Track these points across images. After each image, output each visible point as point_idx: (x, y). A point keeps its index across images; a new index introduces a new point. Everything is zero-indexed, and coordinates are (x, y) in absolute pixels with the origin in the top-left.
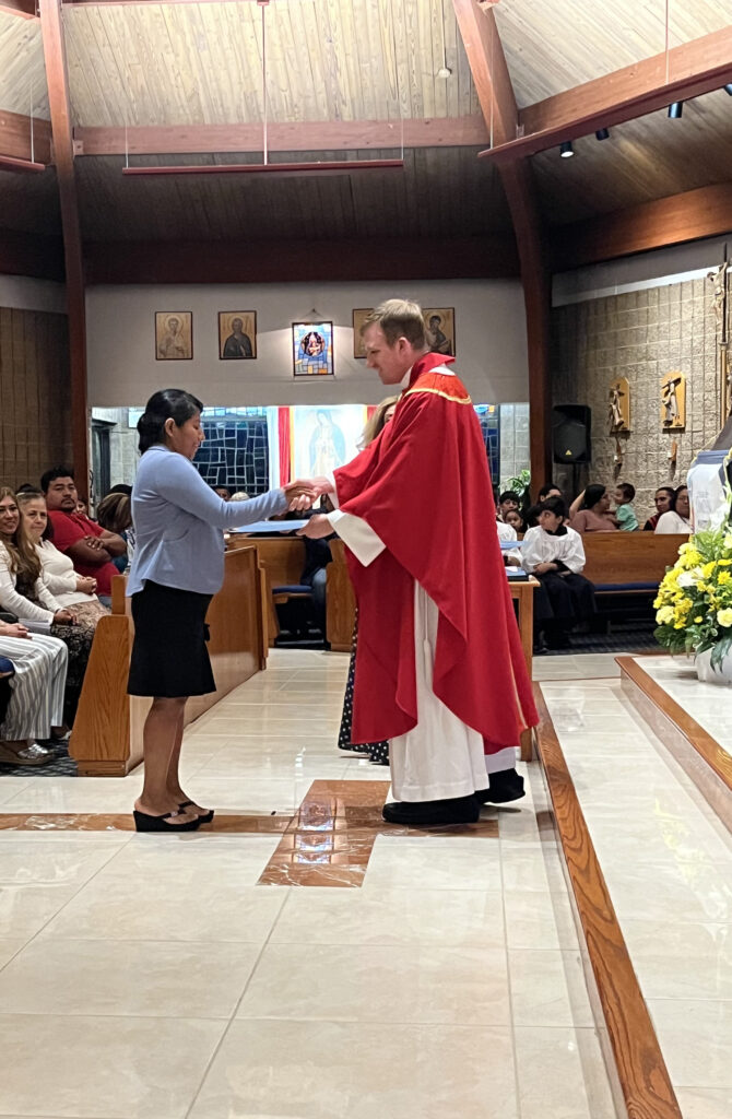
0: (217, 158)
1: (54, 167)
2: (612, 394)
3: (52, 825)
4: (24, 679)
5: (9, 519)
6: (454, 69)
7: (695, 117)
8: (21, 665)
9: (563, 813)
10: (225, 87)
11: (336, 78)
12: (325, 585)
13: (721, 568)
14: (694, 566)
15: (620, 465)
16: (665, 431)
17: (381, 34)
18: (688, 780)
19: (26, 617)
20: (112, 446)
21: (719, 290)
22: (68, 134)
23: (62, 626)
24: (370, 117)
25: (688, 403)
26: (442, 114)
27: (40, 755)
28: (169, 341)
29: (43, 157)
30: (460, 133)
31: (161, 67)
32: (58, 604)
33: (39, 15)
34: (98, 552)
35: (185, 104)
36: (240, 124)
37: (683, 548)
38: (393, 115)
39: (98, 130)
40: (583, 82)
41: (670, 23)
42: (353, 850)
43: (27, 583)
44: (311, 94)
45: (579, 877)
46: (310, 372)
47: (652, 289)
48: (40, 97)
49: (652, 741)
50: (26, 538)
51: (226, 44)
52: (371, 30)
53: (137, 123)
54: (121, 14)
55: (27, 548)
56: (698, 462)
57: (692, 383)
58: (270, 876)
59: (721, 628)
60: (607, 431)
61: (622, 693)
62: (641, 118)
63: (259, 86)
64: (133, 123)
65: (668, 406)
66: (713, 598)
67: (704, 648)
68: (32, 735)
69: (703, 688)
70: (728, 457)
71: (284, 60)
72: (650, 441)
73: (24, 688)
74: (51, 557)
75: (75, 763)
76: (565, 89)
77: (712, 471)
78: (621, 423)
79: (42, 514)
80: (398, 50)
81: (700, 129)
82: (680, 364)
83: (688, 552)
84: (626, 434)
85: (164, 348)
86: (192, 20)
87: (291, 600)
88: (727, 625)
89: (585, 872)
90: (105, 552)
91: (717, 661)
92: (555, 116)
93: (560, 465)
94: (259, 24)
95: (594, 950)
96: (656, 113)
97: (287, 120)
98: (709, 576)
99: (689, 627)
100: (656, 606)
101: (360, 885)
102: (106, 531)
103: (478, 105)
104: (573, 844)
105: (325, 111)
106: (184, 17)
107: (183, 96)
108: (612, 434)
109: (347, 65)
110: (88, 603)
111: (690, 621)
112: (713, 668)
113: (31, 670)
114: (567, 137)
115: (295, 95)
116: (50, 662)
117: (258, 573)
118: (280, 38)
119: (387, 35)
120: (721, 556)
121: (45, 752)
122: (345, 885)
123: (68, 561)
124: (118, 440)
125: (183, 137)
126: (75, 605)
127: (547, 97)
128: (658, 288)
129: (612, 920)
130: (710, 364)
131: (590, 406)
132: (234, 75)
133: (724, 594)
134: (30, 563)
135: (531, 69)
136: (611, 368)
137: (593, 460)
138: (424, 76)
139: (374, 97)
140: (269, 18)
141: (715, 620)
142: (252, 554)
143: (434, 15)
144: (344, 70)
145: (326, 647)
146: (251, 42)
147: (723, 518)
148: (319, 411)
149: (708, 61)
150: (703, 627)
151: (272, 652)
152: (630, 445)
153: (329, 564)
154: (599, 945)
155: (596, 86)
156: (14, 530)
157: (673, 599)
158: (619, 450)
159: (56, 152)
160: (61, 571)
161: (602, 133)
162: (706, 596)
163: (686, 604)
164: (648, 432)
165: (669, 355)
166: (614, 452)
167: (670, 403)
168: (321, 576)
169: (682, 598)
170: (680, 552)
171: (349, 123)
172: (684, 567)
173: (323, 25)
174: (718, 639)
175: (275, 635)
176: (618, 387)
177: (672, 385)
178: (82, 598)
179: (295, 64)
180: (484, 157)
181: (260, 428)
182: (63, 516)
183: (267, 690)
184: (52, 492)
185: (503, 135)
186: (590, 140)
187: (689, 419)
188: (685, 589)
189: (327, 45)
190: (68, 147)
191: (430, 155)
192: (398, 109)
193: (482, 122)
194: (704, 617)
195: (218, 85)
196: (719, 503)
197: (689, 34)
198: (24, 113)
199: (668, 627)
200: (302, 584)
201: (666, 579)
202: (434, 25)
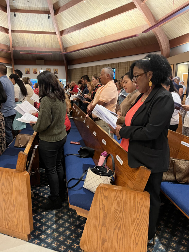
22: (12, 47)
33: (9, 34)
48: (9, 43)
97: (38, 47)
140: (36, 36)
185: (63, 51)
193: (60, 49)
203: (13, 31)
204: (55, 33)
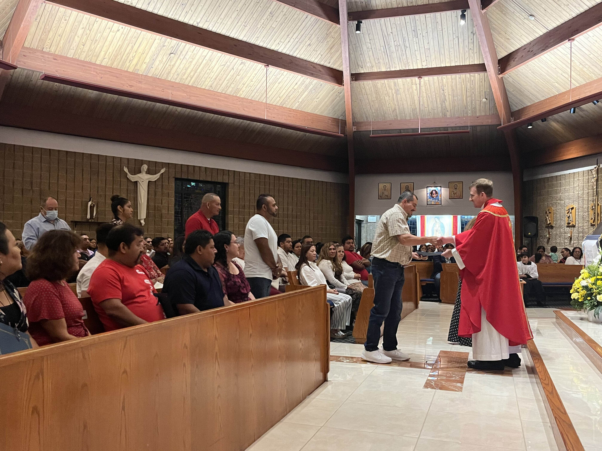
0: (402, 131)
1: (347, 135)
2: (546, 213)
3: (348, 361)
4: (337, 308)
5: (333, 253)
6: (488, 98)
7: (581, 113)
8: (336, 304)
9: (539, 369)
10: (406, 107)
11: (445, 103)
12: (440, 279)
13: (598, 279)
14: (587, 278)
15: (549, 239)
16: (567, 227)
17: (462, 88)
18: (588, 360)
19: (338, 287)
20: (362, 228)
21: (594, 176)
22: (352, 125)
23: (349, 291)
24: (457, 116)
25: (577, 217)
26: (483, 114)
27: (342, 335)
28: (383, 193)
29: (343, 132)
30: (490, 121)
31: (384, 101)
32: (347, 283)
33: (343, 85)
34: (361, 266)
35: (391, 113)
36: (410, 119)
37: (582, 271)
38: (465, 115)
39: (362, 123)
40: (536, 102)
41: (572, 79)
42: (457, 378)
43: (338, 275)
44: (436, 108)
45: (549, 395)
46: (433, 203)
47: (562, 175)
48: (343, 112)
49: (571, 344)
50: (338, 260)
51: (407, 93)
52: (458, 86)
53: (375, 120)
54: (371, 84)
55: (338, 264)
56: (586, 239)
57: (578, 209)
58: (428, 385)
59: (598, 302)
60: (544, 226)
61: (556, 324)
62: (559, 114)
63: (417, 106)
64: (374, 120)
65: (569, 217)
66: (595, 291)
67: (591, 309)
68: (340, 328)
69: (591, 324)
70: (600, 238)
71: (427, 97)
72: (561, 230)
73: (337, 311)
74: (345, 266)
75: (354, 339)
76: (529, 104)
77: (594, 243)
78: (550, 223)
79: (343, 252)
80: (468, 93)
81: (582, 117)
82: (573, 202)
83: (584, 272)
84: (552, 227)
85: (381, 195)
86: (395, 85)
87: (427, 284)
88: (600, 301)
89: (552, 393)
90: (364, 266)
91: (597, 314)
92: (526, 114)
93: (526, 238)
94: (418, 85)
95: (559, 425)
96: (565, 112)
97: (427, 117)
98: (593, 282)
99: (585, 301)
100: (571, 292)
101: (461, 391)
102: (364, 258)
103: (497, 110)
104: (545, 382)
105: (441, 114)
106: (392, 84)
107: (391, 110)
108: (546, 227)
109: (449, 98)
110: (358, 283)
111: (585, 299)
112: (595, 317)
113: (340, 306)
114: (530, 121)
115: (430, 109)
116: (346, 303)
117: (416, 274)
118: (426, 90)
119: (464, 88)
120: (598, 275)
121: (344, 334)
122: (456, 391)
123: (351, 268)
124: (364, 227)
125: (390, 124)
126: (354, 284)
127: (523, 107)
128: (565, 175)
129: (565, 413)
130: (586, 202)
131: (538, 217)
132: (409, 103)
133: (600, 289)
134: (339, 269)
135: (517, 98)
136: (546, 203)
137: (539, 237)
138: (477, 102)
139: (458, 108)
140: (422, 83)
141: (596, 299)
142: (414, 268)
143: (481, 80)
144: (448, 100)
145: (440, 301)
146: (415, 92)
147: (598, 261)
148: (435, 217)
149: (586, 93)
150: (590, 301)
151: (420, 302)
152: (553, 232)
153: (442, 272)
154: (561, 423)
155: (541, 103)
156: (334, 256)
157: (578, 290)
158: (549, 233)
159: (348, 131)
160: (349, 272)
161: (544, 119)
162: (592, 290)
163: (584, 292)
164: (560, 227)
165: (569, 199)
166: (547, 233)
167: (569, 216)
168: (438, 276)
169: (582, 290)
170: (581, 273)
171: (448, 118)
172: (583, 279)
173: (441, 85)
174: (597, 306)
175: (421, 296)
176: (549, 210)
177: (570, 210)
178: (356, 281)
179: (431, 98)
180: (499, 129)
181: (414, 223)
182: (349, 253)
183: (418, 316)
184: (346, 245)
185: (506, 121)
186: (539, 122)
187: (577, 222)
188: (583, 286)
189: (442, 92)
190: (351, 128)
191: (479, 129)
192: (467, 113)
193: (498, 116)
194: (591, 298)
195: (403, 107)
196: (596, 255)
197: (578, 83)
198: (337, 118)
199: (576, 301)
200: (431, 278)
201: (575, 282)
202: (481, 83)
203: (356, 77)
204: (482, 68)
